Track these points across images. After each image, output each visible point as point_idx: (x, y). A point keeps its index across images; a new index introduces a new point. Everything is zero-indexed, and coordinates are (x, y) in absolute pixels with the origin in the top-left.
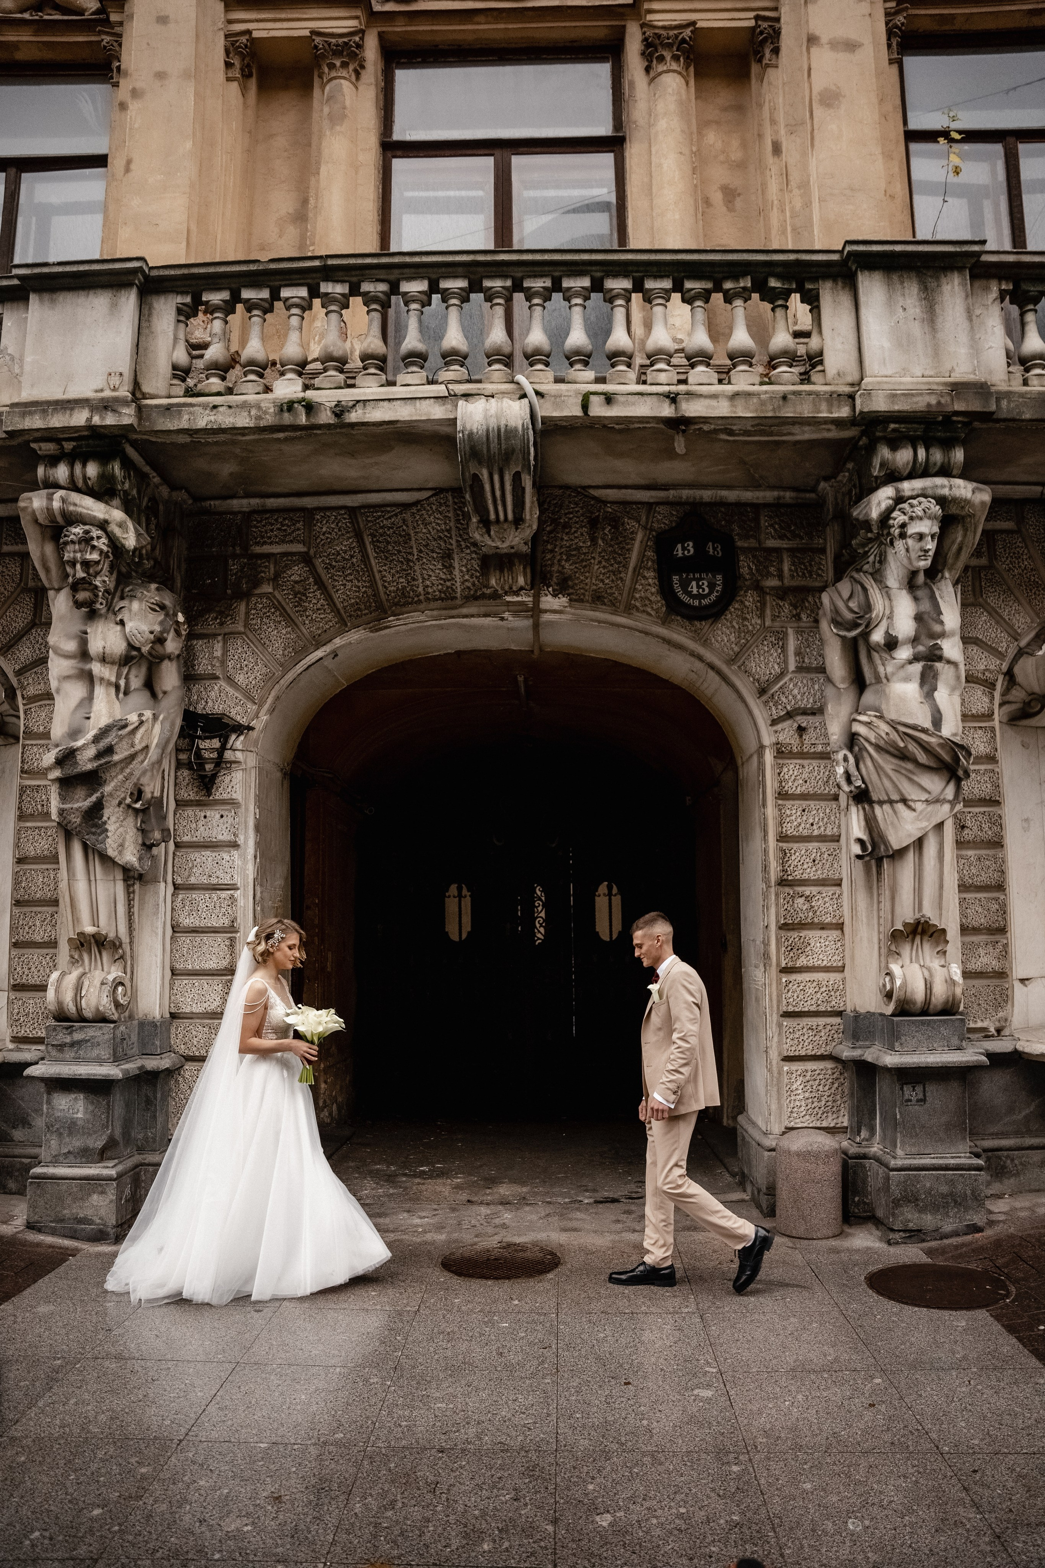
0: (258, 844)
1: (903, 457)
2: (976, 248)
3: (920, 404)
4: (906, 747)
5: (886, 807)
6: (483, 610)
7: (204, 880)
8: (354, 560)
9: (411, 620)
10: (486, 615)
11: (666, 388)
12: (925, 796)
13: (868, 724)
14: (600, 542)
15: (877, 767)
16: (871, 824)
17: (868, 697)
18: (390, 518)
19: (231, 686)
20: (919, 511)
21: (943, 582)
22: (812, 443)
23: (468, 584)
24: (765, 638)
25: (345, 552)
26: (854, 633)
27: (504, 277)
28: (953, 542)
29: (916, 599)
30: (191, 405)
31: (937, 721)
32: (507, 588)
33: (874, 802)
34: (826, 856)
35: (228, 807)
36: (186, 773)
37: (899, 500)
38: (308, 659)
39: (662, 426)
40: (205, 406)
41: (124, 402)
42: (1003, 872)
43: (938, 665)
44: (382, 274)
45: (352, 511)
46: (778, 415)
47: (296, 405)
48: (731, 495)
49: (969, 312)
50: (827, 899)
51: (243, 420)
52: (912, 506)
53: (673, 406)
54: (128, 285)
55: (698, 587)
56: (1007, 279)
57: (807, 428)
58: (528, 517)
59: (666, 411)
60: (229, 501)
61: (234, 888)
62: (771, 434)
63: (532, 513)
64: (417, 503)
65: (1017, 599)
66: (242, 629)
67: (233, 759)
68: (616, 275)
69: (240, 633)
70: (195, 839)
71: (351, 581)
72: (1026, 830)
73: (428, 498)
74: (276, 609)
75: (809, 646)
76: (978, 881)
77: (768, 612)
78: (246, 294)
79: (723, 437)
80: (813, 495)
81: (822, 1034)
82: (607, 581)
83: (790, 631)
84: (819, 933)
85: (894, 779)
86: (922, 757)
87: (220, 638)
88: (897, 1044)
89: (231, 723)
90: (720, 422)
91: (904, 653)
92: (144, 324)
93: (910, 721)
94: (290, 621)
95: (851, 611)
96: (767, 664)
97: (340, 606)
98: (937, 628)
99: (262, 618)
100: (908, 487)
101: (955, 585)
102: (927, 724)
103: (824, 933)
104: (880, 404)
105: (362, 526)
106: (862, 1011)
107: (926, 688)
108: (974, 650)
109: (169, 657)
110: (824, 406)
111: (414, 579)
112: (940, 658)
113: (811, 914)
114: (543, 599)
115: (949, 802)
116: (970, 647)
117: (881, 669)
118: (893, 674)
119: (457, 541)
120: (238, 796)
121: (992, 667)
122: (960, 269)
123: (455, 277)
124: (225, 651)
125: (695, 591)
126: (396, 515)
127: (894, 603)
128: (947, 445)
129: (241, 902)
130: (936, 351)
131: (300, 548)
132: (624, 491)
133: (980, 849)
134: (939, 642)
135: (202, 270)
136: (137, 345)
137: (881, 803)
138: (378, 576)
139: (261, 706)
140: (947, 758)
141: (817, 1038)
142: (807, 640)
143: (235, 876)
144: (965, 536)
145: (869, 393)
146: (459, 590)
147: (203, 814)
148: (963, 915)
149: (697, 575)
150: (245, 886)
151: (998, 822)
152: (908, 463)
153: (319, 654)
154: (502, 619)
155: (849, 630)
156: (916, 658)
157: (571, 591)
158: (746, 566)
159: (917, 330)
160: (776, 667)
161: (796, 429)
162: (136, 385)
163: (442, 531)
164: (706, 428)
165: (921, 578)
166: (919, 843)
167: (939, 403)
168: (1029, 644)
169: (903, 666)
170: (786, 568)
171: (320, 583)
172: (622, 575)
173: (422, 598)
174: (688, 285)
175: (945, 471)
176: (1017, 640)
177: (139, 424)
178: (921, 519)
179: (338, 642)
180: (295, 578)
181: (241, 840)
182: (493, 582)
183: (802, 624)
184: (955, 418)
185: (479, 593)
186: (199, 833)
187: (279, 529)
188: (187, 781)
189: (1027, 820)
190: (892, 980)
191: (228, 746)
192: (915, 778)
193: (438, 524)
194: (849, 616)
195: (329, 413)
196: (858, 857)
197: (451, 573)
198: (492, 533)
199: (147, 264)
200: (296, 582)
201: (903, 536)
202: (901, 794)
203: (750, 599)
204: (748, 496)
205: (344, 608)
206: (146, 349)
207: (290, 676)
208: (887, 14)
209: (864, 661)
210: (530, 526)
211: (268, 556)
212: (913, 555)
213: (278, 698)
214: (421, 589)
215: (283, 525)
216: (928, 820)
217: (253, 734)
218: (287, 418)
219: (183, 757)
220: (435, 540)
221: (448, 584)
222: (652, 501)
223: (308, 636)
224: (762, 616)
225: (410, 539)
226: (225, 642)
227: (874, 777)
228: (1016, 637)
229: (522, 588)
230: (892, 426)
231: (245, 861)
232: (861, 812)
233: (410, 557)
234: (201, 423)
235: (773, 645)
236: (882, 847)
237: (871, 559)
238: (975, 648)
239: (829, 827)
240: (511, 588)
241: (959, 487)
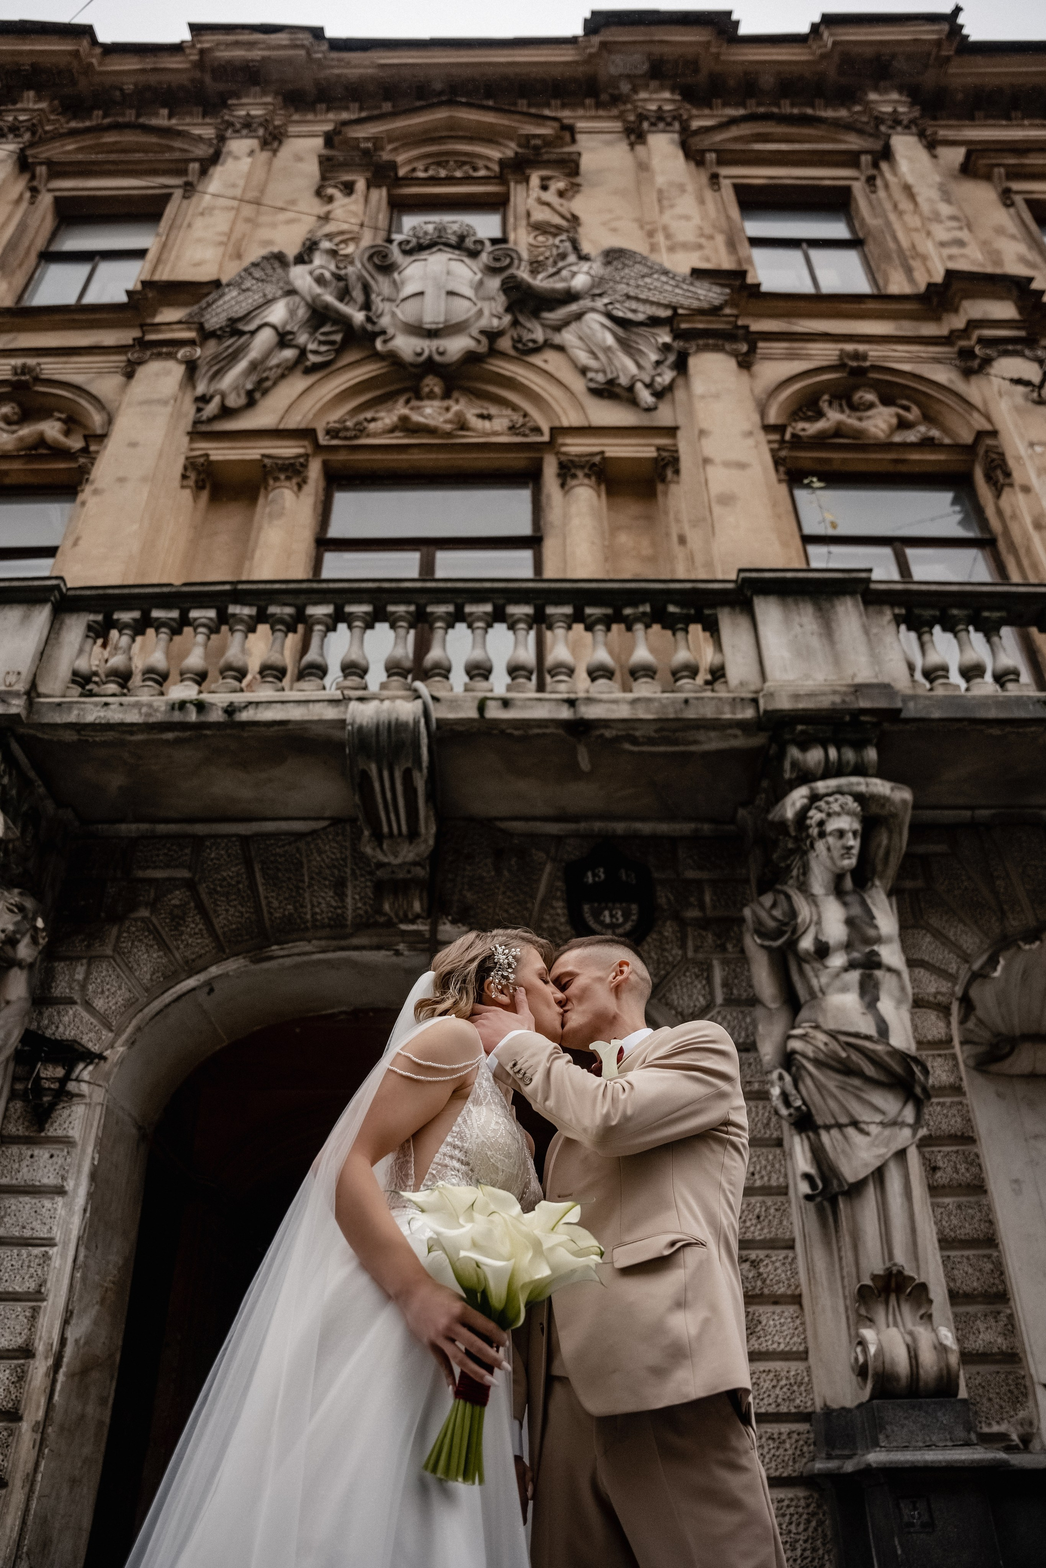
0: (90, 1196)
1: (814, 756)
2: (864, 575)
3: (825, 703)
4: (848, 1057)
5: (834, 1132)
6: (375, 940)
7: (16, 1232)
8: (241, 886)
9: (296, 951)
10: (378, 948)
11: (565, 696)
12: (878, 1118)
13: (803, 1037)
14: (506, 873)
15: (819, 1087)
16: (818, 1154)
17: (804, 1014)
18: (283, 846)
19: (88, 1011)
20: (836, 807)
21: (874, 890)
22: (719, 753)
23: (361, 912)
24: (687, 970)
25: (231, 878)
26: (780, 942)
27: (408, 603)
28: (879, 846)
29: (845, 904)
30: (84, 703)
31: (883, 1029)
32: (401, 914)
33: (819, 1127)
34: (772, 1211)
35: (61, 1146)
36: (19, 1104)
37: (814, 798)
38: (178, 987)
39: (560, 731)
40: (96, 704)
41: (17, 694)
42: (991, 1222)
43: (879, 973)
44: (289, 599)
45: (244, 840)
46: (680, 716)
47: (188, 705)
48: (646, 828)
49: (866, 632)
50: (778, 1264)
51: (133, 717)
52: (828, 803)
53: (572, 710)
54: (42, 601)
55: (612, 916)
56: (900, 605)
57: (713, 734)
58: (423, 830)
59: (565, 713)
60: (117, 826)
61: (49, 1242)
62: (676, 743)
63: (428, 830)
64: (313, 832)
65: (961, 920)
66: (109, 952)
67: (76, 1091)
68: (517, 602)
69: (107, 957)
70: (14, 1182)
71: (235, 906)
72: (1018, 1192)
73: (324, 828)
74: (150, 932)
75: (736, 977)
76: (961, 1234)
77: (690, 944)
78: (156, 614)
79: (628, 746)
80: (732, 827)
81: (788, 1446)
82: (512, 911)
83: (716, 963)
84: (770, 1308)
85: (841, 1098)
86: (870, 1070)
87: (85, 961)
88: (881, 1437)
89: (81, 1049)
90: (620, 726)
91: (837, 960)
92: (52, 636)
93: (852, 1029)
94: (163, 946)
95: (774, 918)
96: (690, 996)
97: (220, 932)
98: (872, 932)
99: (133, 942)
100: (821, 786)
101: (889, 895)
102: (872, 1031)
103: (778, 1309)
104: (784, 704)
105: (253, 853)
106: (835, 1406)
107: (867, 998)
108: (921, 973)
109: (20, 964)
110: (727, 708)
111: (302, 906)
112: (879, 965)
113: (759, 1283)
114: (442, 928)
115: (909, 1125)
116: (917, 970)
117: (814, 982)
118: (828, 985)
119: (353, 870)
120: (75, 1133)
121: (944, 990)
122: (852, 593)
123: (360, 602)
124: (88, 973)
125: (608, 920)
126: (290, 844)
127: (822, 909)
128: (859, 746)
129: (56, 1262)
130: (837, 661)
131: (185, 874)
132: (531, 824)
133: (958, 1195)
134: (876, 948)
135: (117, 591)
136: (42, 653)
137: (828, 1128)
138: (264, 902)
139: (118, 1035)
140: (898, 1069)
141: (781, 1451)
142: (734, 971)
143: (55, 1228)
144: (890, 838)
145: (771, 695)
146: (350, 918)
147: (29, 1153)
148: (950, 1277)
149: (610, 905)
150: (66, 1244)
151: (975, 1162)
152: (819, 763)
153: (191, 982)
154: (398, 953)
155: (775, 939)
156: (851, 966)
157: (472, 920)
158: (663, 897)
159: (816, 642)
160: (701, 999)
161: (701, 735)
162: (33, 685)
163: (337, 859)
164: (608, 733)
165: (848, 884)
166: (879, 1175)
167: (844, 702)
168: (982, 967)
169: (837, 975)
170: (707, 898)
171: (201, 908)
172: (529, 905)
173: (309, 925)
174: (589, 611)
175: (860, 770)
176: (967, 961)
177: (28, 717)
178: (838, 814)
179: (214, 970)
180: (176, 902)
181: (70, 1185)
182: (387, 907)
183: (729, 956)
184: (863, 718)
185: (371, 921)
186: (19, 1176)
187: (165, 854)
188: (18, 1113)
189: (1016, 1181)
190: (865, 1351)
191: (74, 1076)
192: (865, 1096)
193: (334, 853)
194: (772, 924)
195: (220, 712)
196: (808, 1197)
197: (343, 901)
198: (385, 846)
199: (65, 584)
200: (175, 906)
201: (822, 835)
202: (850, 1115)
203: (669, 930)
204: (664, 828)
205: (224, 933)
206: (50, 656)
207: (157, 1005)
208: (772, 450)
209: (796, 977)
210: (426, 841)
211: (151, 881)
212: (836, 854)
213: (139, 1029)
214: (309, 917)
215: (169, 850)
216: (887, 1145)
217: (105, 1066)
218: (177, 716)
219: (19, 1086)
220: (328, 867)
221: (339, 911)
222: (562, 833)
223: (181, 961)
224: (683, 946)
225: (302, 867)
226: (89, 965)
227: (817, 1098)
228: (966, 958)
229: (418, 916)
230: (800, 728)
231: (71, 1212)
232: (806, 1143)
233: (300, 884)
234: (90, 718)
235: (697, 977)
236: (835, 1182)
237: (795, 873)
238: (922, 971)
239: (774, 1176)
240: (406, 915)
241: (876, 784)
